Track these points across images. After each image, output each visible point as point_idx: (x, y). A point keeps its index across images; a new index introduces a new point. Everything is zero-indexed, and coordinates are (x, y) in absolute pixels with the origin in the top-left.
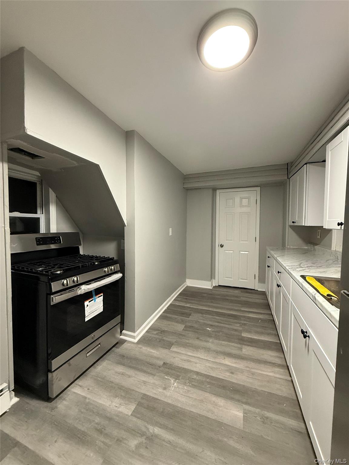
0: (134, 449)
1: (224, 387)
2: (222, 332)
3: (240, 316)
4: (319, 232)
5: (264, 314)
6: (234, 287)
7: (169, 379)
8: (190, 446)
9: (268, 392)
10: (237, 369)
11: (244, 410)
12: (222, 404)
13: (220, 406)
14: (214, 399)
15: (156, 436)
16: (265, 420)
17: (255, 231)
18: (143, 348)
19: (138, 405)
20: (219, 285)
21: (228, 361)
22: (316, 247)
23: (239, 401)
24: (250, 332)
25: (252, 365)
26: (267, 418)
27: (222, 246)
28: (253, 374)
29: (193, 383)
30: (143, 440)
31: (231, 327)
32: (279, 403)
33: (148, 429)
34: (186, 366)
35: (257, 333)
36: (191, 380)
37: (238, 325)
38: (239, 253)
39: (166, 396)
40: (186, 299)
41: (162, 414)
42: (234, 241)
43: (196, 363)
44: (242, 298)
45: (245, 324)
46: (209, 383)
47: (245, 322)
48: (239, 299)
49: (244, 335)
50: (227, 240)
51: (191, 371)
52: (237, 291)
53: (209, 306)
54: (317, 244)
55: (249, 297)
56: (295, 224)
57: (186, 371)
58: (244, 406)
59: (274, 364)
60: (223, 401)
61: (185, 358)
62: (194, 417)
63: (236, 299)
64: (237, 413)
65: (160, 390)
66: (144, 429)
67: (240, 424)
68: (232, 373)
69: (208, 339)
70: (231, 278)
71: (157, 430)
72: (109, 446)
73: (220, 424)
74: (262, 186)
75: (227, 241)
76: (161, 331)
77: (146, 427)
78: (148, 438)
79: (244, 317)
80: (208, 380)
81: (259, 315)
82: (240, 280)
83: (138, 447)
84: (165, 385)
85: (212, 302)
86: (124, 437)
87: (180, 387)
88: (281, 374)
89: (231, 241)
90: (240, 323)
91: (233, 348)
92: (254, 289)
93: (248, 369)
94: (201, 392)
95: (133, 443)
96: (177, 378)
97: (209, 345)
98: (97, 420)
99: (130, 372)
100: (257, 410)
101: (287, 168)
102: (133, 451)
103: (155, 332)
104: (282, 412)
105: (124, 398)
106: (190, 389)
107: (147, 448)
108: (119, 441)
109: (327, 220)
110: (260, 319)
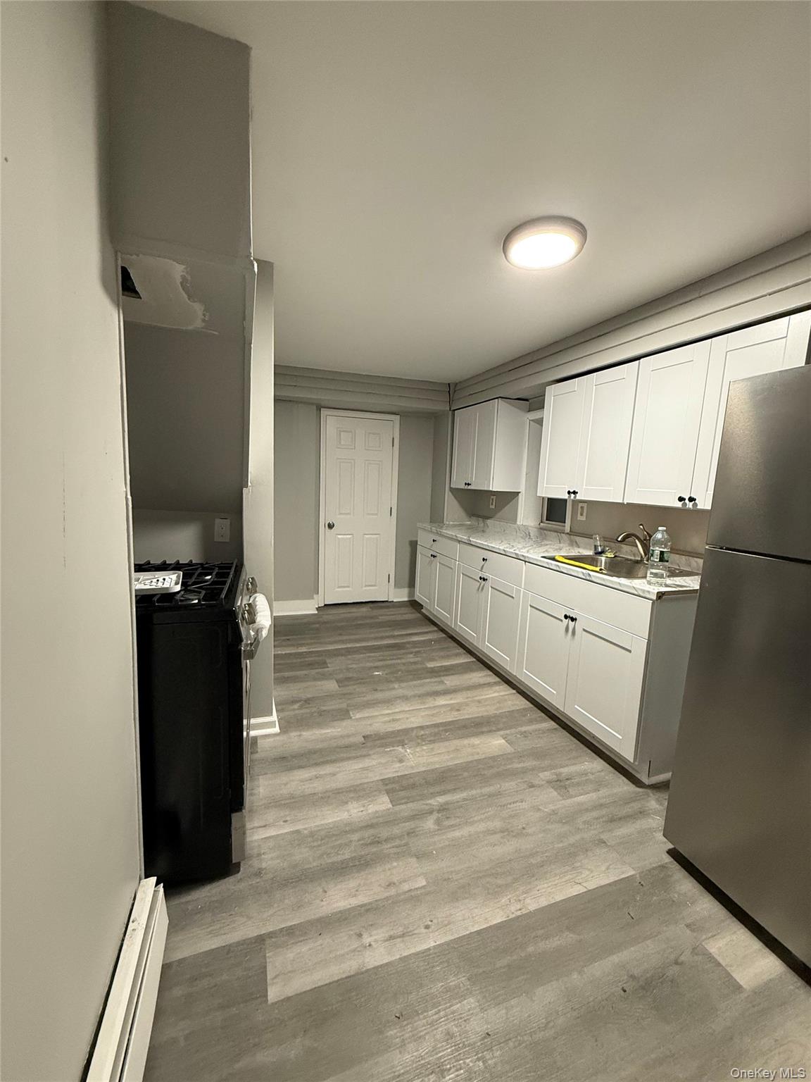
0: (437, 827)
1: (465, 727)
2: (399, 670)
3: (402, 643)
4: (493, 499)
5: (430, 632)
6: (354, 603)
7: (394, 750)
8: (486, 790)
9: (508, 712)
10: (460, 704)
11: (502, 736)
12: (478, 742)
13: (479, 745)
14: (466, 742)
15: (447, 803)
16: (525, 734)
17: (390, 496)
18: (304, 733)
19: (387, 793)
20: (325, 605)
21: (442, 701)
22: (489, 522)
23: (490, 731)
24: (432, 660)
25: (469, 694)
26: (525, 732)
27: (331, 526)
28: (479, 702)
29: (429, 739)
30: (435, 815)
31: (403, 661)
32: (524, 716)
33: (430, 804)
34: (398, 726)
35: (443, 657)
36: (422, 738)
37: (411, 656)
38: (363, 540)
39: (412, 767)
40: (288, 639)
41: (428, 784)
42: (354, 515)
43: (407, 718)
44: (380, 617)
45: (419, 652)
46: (446, 731)
47: (417, 649)
48: (377, 620)
49: (430, 665)
50: (341, 514)
51: (412, 729)
52: (364, 609)
53: (343, 642)
54: (488, 518)
55: (389, 613)
56: (469, 487)
57: (406, 731)
58: (498, 733)
59: (489, 685)
60: (476, 739)
61: (387, 719)
62: (466, 767)
63: (372, 621)
64: (499, 742)
65: (398, 765)
66: (427, 807)
67: (509, 749)
68: (458, 710)
69: (391, 686)
70: (348, 587)
71: (441, 799)
72: (406, 844)
73: (494, 758)
74: (404, 415)
75: (342, 516)
76: (305, 701)
77: (427, 804)
78: (439, 811)
79: (409, 643)
80: (441, 729)
81: (425, 635)
82: (364, 588)
83: (438, 822)
84: (396, 758)
85: (341, 635)
86: (413, 826)
87: (417, 750)
88: (505, 691)
89: (349, 516)
90: (411, 653)
91: (430, 684)
92: (386, 600)
93: (470, 699)
94: (447, 744)
95: (430, 824)
96: (402, 744)
97: (400, 692)
98: (355, 837)
99: (328, 769)
100: (513, 731)
101: (449, 392)
102: (438, 830)
103: (296, 706)
104: (531, 722)
105: (358, 799)
106: (431, 746)
107: (448, 818)
108: (410, 833)
109: (545, 485)
110: (430, 641)
